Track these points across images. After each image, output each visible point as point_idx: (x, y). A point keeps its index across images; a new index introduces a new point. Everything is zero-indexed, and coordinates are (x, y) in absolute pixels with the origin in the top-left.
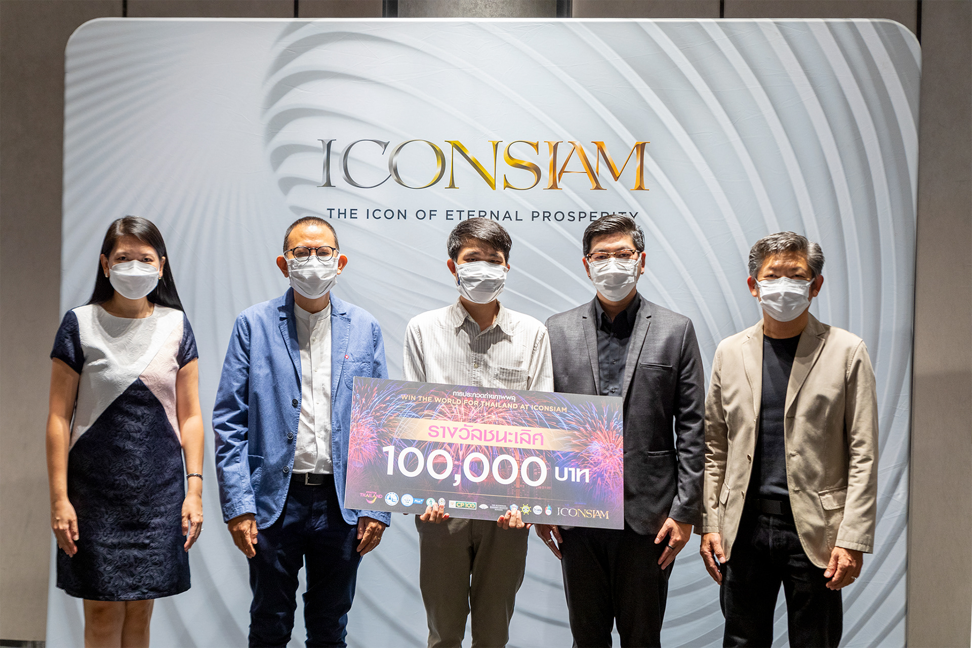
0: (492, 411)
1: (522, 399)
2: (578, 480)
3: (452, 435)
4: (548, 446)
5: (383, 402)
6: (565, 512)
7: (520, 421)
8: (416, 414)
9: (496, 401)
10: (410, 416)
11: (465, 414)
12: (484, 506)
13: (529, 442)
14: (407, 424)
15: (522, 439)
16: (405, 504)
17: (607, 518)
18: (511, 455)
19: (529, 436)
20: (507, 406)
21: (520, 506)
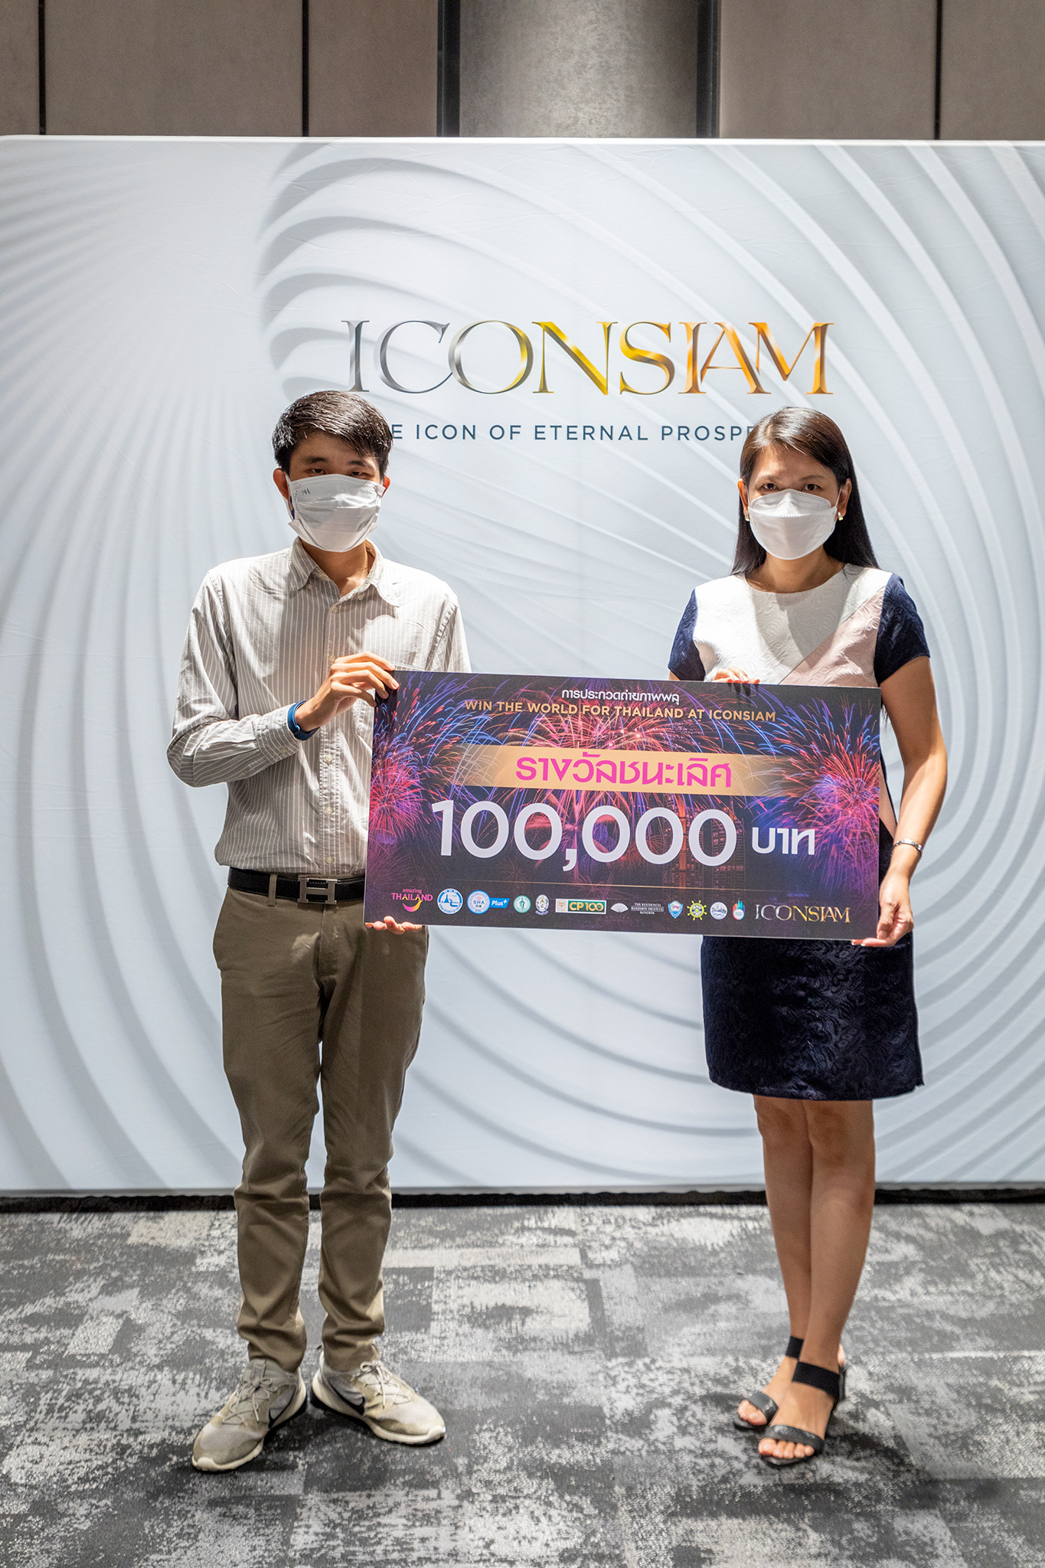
0: (635, 725)
1: (692, 699)
3: (561, 774)
4: (739, 788)
5: (431, 716)
6: (770, 912)
7: (688, 742)
8: (493, 736)
10: (481, 741)
11: (586, 733)
12: (620, 907)
13: (704, 783)
14: (476, 756)
15: (691, 777)
16: (474, 911)
17: (847, 920)
18: (670, 808)
19: (705, 769)
20: (663, 713)
21: (686, 903)
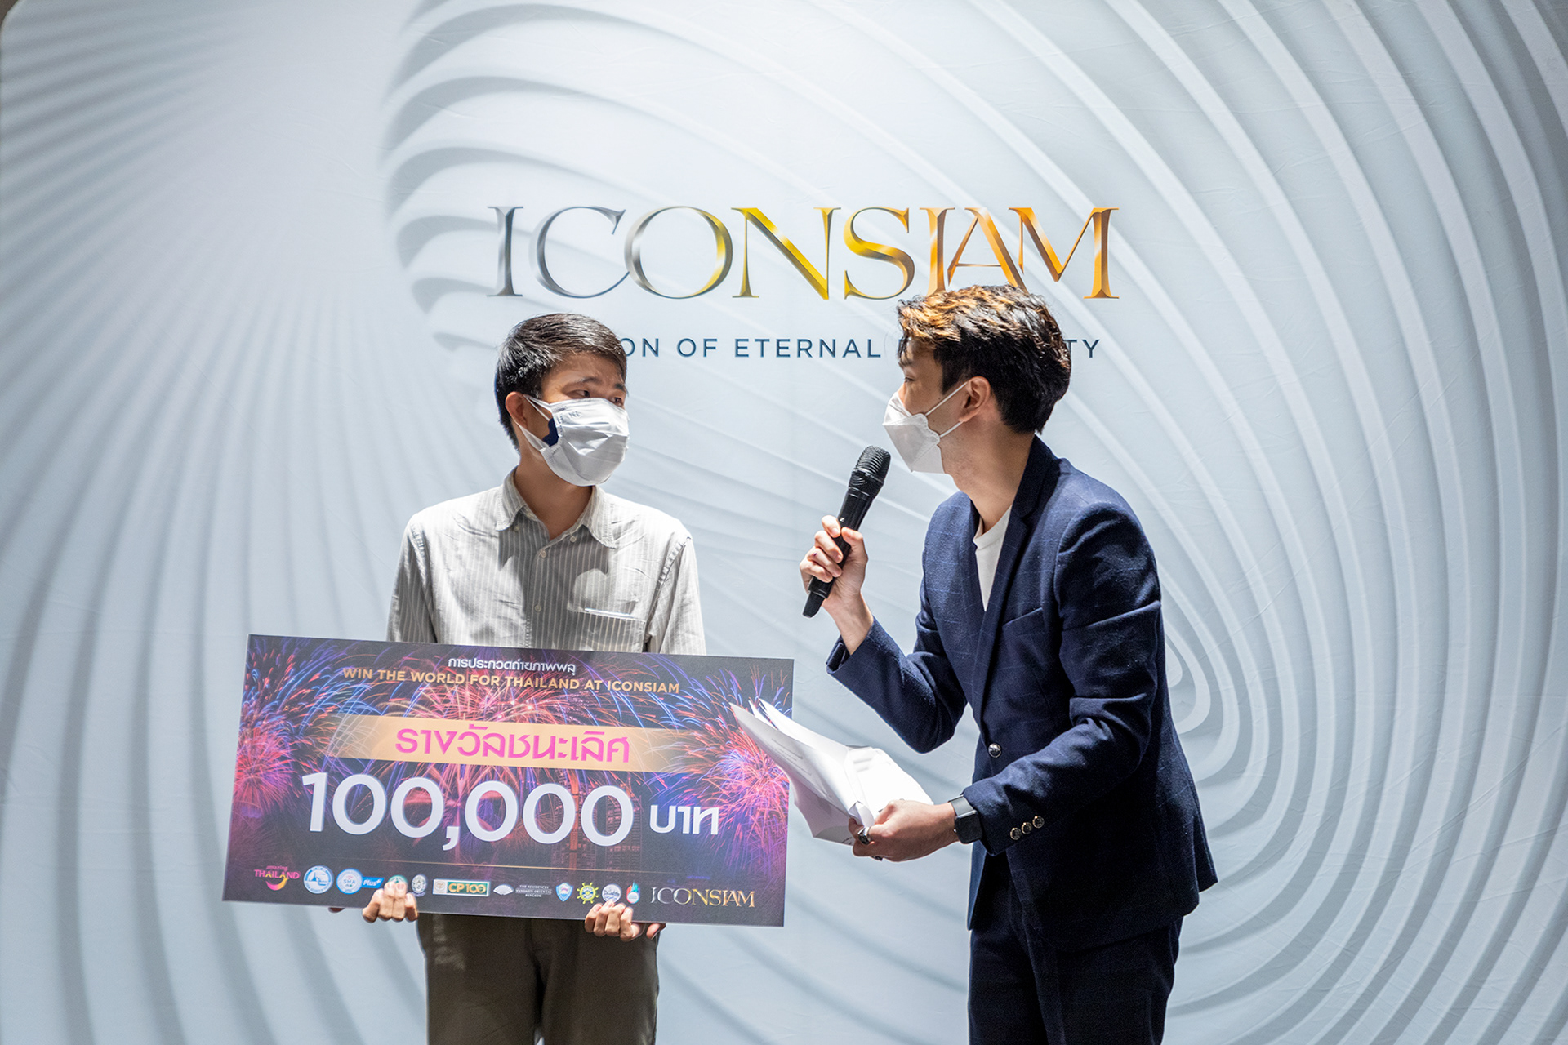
0: (527, 696)
1: (591, 669)
2: (696, 831)
3: (445, 747)
4: (637, 764)
5: (303, 685)
6: (667, 895)
7: (584, 714)
8: (373, 706)
9: (536, 674)
10: (360, 711)
11: (473, 704)
12: (504, 889)
13: (599, 757)
14: (353, 727)
15: (586, 751)
16: (344, 890)
17: (752, 905)
18: (563, 784)
19: (601, 744)
20: (558, 684)
21: (577, 885)
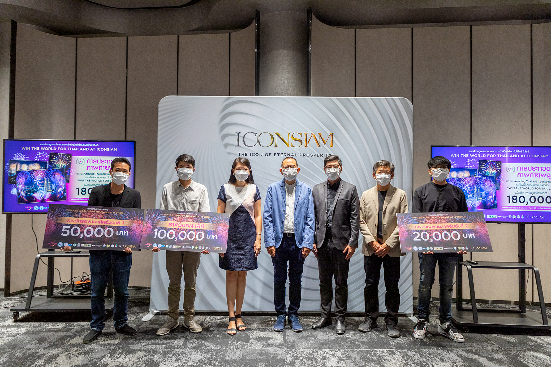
0: (189, 218)
3: (176, 226)
4: (205, 228)
7: (198, 221)
8: (165, 220)
9: (191, 215)
11: (181, 219)
12: (183, 247)
14: (162, 223)
15: (197, 226)
17: (221, 250)
18: (194, 231)
19: (200, 225)
21: (195, 246)
